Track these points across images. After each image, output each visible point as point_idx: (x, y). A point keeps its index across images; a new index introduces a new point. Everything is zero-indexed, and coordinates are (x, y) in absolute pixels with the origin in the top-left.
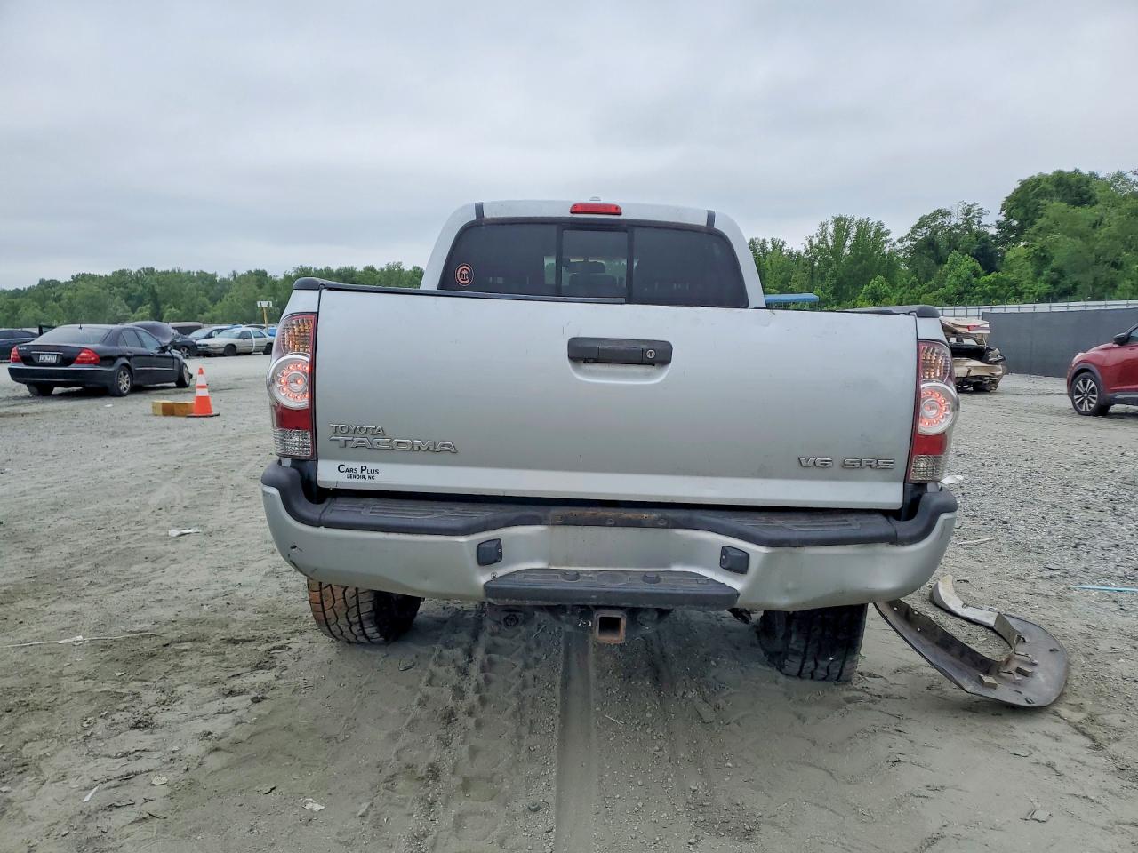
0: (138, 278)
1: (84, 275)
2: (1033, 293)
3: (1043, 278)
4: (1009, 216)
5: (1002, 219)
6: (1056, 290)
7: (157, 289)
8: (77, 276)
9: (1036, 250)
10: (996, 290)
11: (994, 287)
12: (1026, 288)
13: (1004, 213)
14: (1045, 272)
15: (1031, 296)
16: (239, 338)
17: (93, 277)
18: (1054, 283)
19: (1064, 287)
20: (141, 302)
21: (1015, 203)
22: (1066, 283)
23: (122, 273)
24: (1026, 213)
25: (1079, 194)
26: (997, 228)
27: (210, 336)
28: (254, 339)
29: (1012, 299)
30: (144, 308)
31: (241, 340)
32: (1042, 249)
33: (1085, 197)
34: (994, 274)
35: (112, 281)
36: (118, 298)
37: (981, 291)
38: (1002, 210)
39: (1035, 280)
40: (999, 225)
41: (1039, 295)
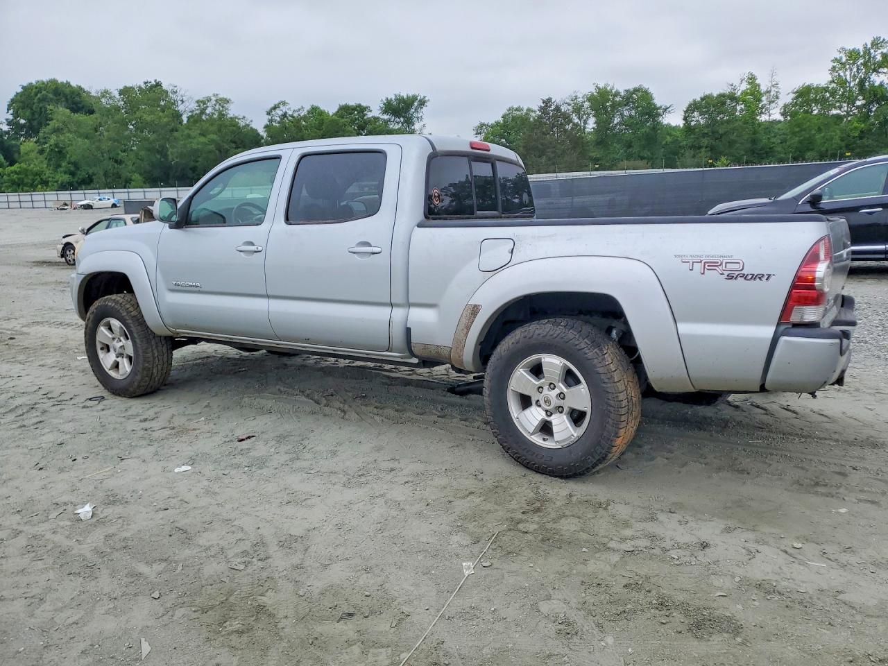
2: (57, 182)
3: (62, 169)
4: (16, 115)
5: (11, 117)
6: (76, 179)
9: (51, 145)
10: (23, 178)
11: (20, 176)
12: (49, 177)
13: (11, 111)
14: (63, 164)
15: (56, 184)
18: (73, 174)
19: (81, 177)
21: (21, 104)
22: (82, 174)
24: (33, 114)
25: (76, 103)
26: (8, 125)
29: (40, 186)
32: (56, 145)
33: (81, 105)
34: (17, 165)
37: (9, 180)
38: (8, 110)
39: (55, 170)
40: (9, 123)
41: (62, 183)
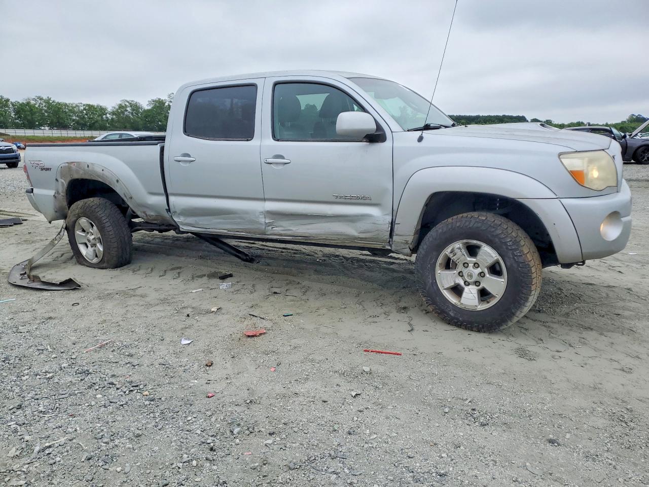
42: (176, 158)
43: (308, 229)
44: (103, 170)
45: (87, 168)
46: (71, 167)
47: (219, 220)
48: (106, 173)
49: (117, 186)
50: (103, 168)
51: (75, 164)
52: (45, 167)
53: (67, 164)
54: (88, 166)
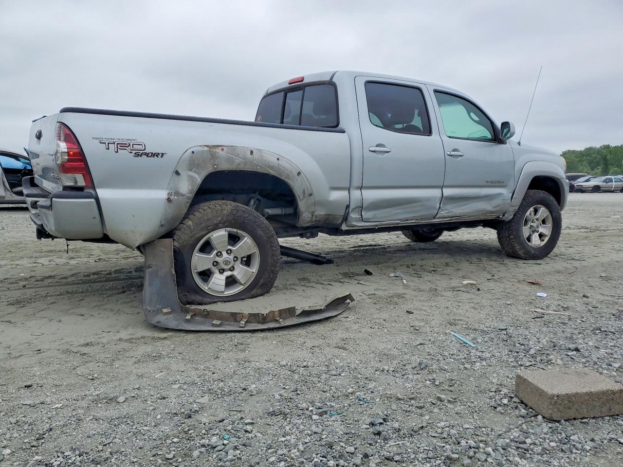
0: (598, 151)
1: (569, 151)
7: (608, 158)
8: (566, 151)
16: (603, 182)
17: (574, 152)
20: (598, 164)
23: (590, 149)
27: (587, 181)
28: (614, 183)
30: (599, 167)
31: (605, 183)
35: (583, 153)
36: (585, 163)
42: (371, 149)
43: (463, 210)
44: (278, 159)
45: (251, 156)
46: (215, 153)
47: (396, 211)
48: (282, 163)
49: (297, 180)
50: (278, 157)
51: (224, 148)
52: (147, 151)
53: (206, 148)
54: (252, 152)
